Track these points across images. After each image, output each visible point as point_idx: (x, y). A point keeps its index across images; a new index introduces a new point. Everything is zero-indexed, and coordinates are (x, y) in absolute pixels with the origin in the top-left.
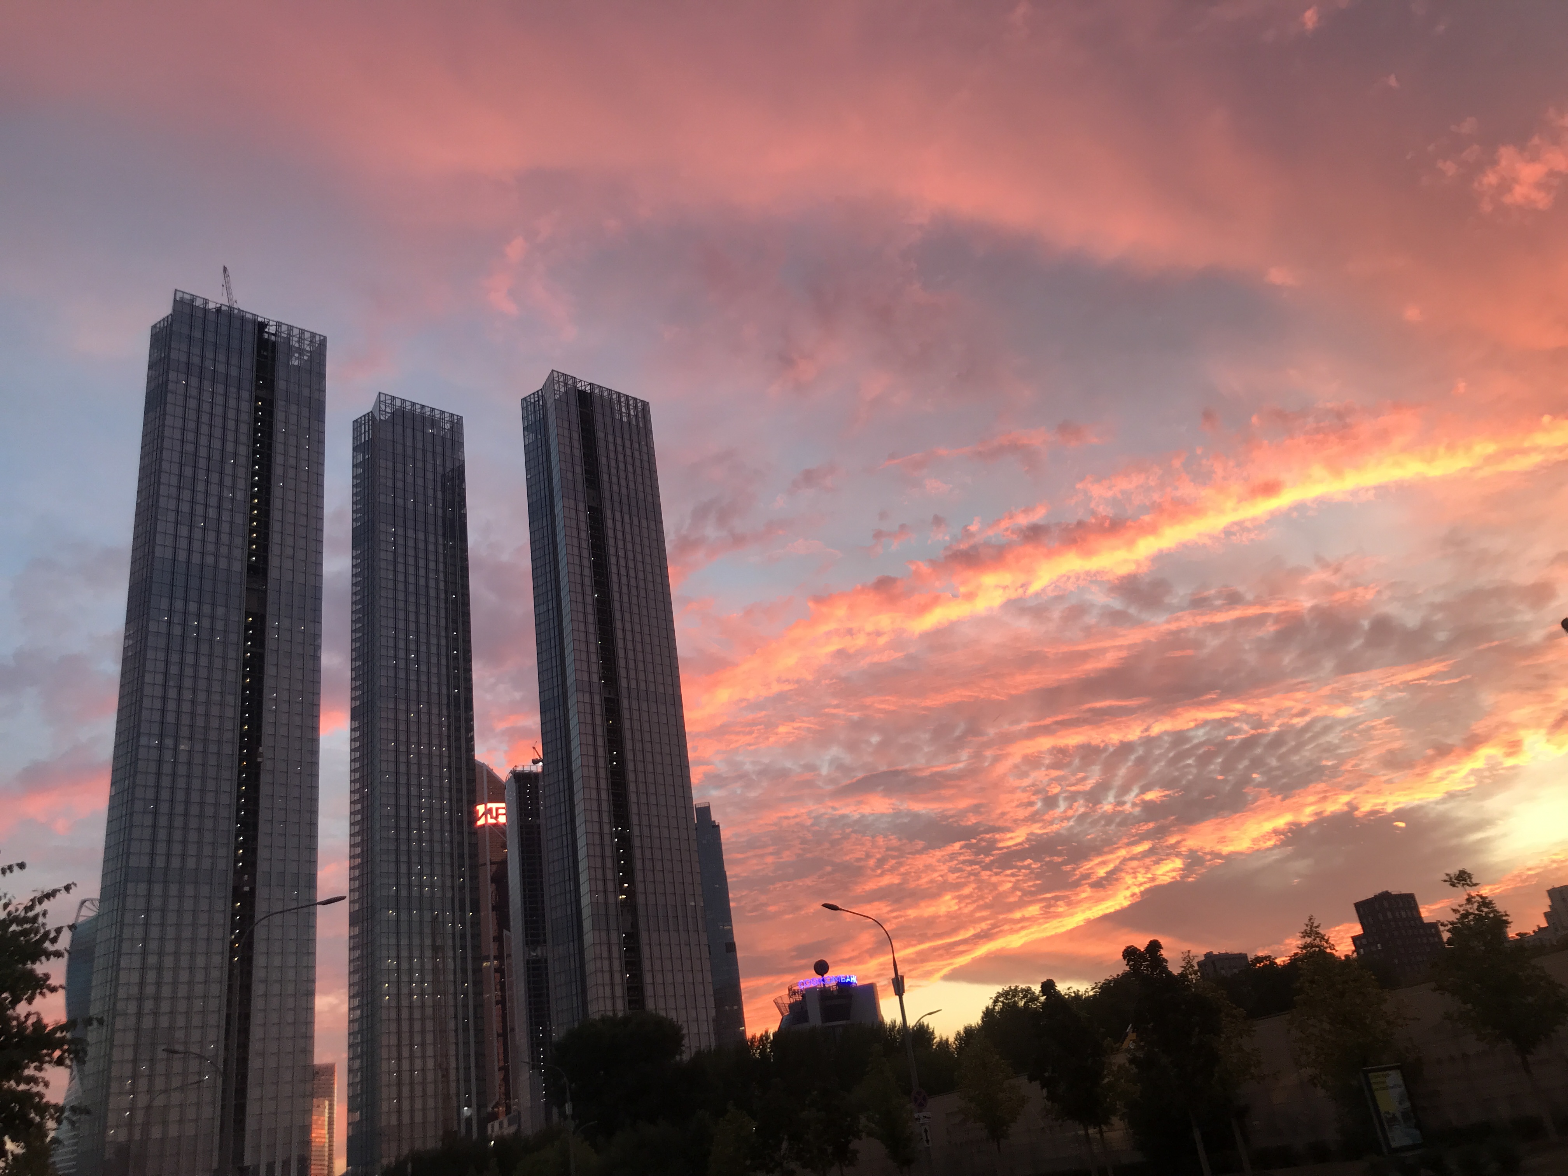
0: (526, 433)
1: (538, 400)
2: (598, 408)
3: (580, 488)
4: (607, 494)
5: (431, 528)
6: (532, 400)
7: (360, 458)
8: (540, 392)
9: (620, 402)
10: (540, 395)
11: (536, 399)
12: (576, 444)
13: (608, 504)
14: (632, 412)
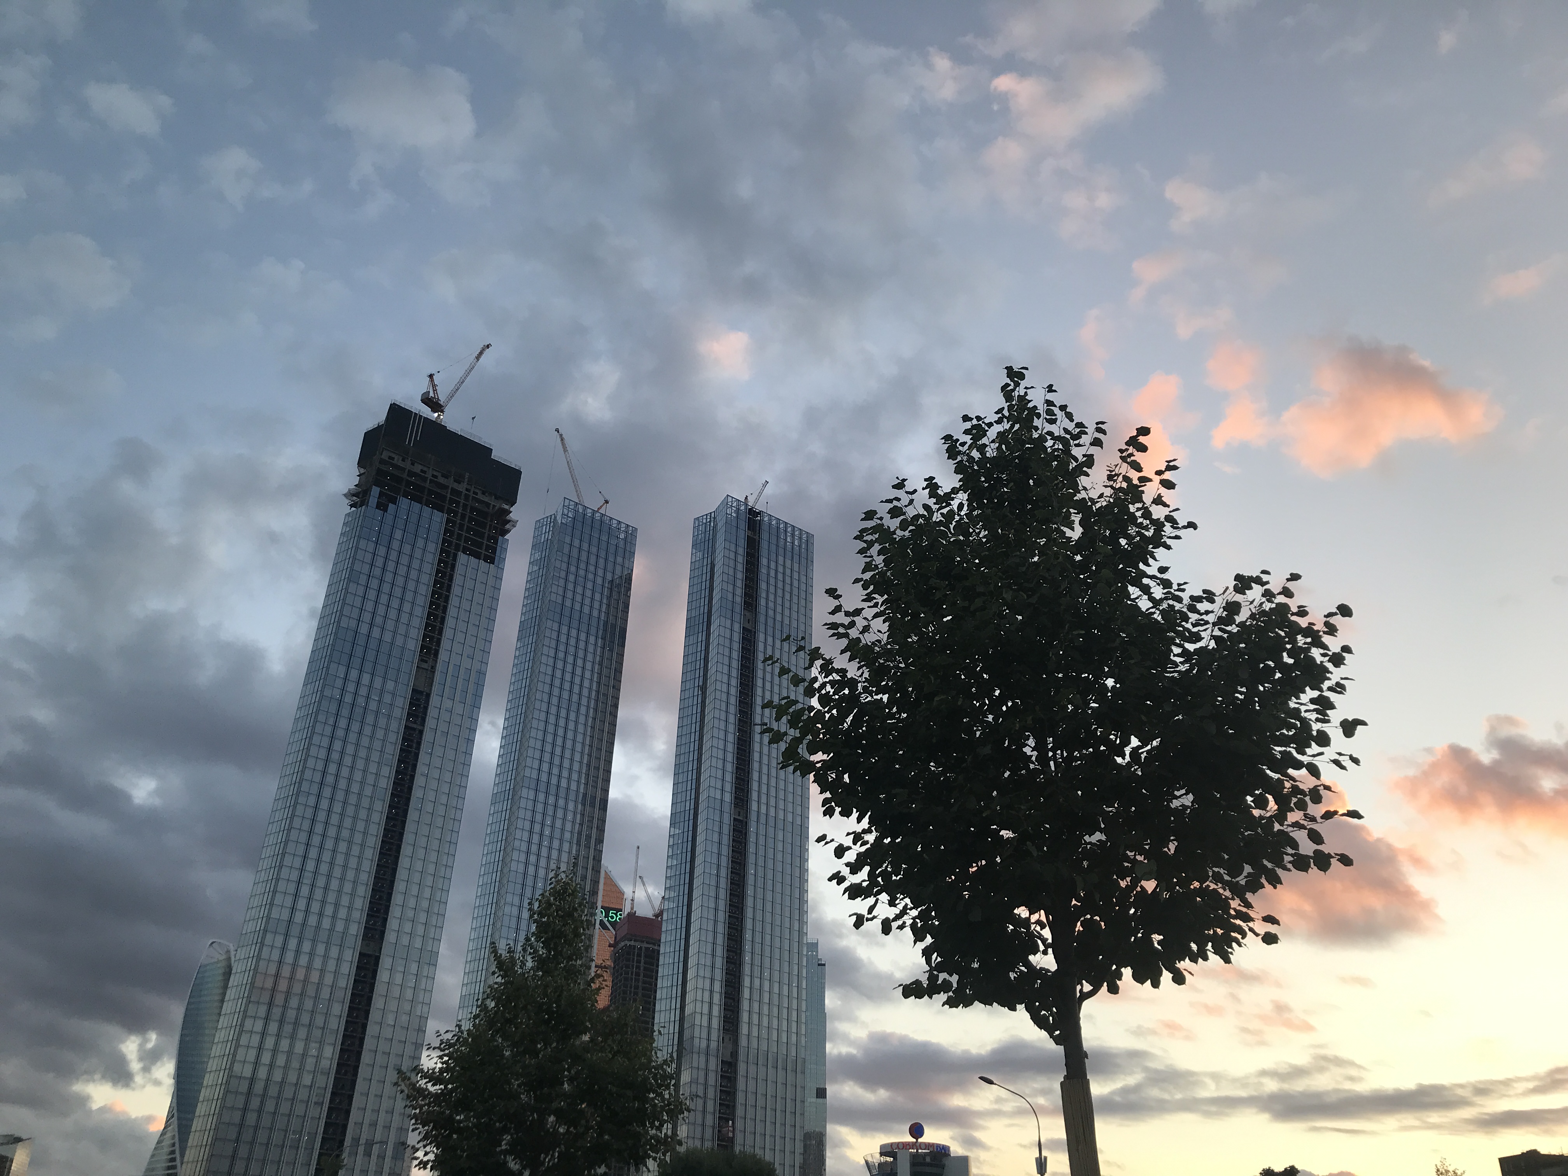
0: (694, 551)
1: (710, 522)
2: (765, 536)
3: (738, 609)
4: (762, 619)
5: (593, 631)
6: (704, 521)
7: (537, 556)
8: (713, 514)
9: (786, 531)
10: (712, 518)
11: (708, 520)
12: (740, 567)
13: (762, 628)
14: (796, 543)
